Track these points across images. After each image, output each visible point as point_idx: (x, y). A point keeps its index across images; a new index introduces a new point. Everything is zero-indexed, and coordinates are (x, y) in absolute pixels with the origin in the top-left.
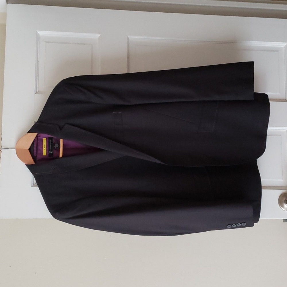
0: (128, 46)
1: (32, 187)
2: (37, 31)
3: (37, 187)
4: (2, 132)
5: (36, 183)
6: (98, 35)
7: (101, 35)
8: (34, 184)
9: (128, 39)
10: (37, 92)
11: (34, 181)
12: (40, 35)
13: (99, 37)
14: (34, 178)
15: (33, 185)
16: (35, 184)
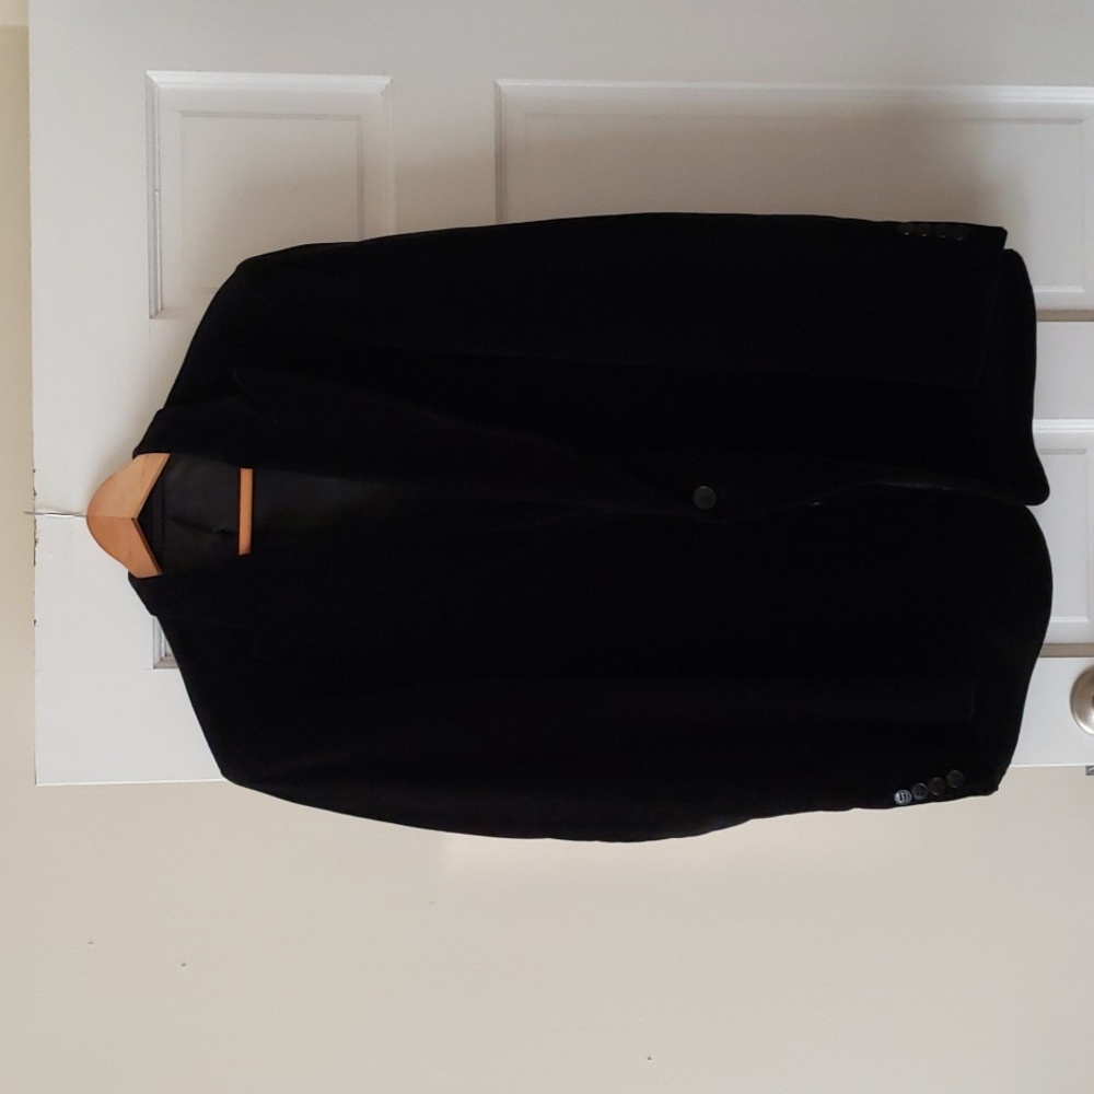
0: (499, 117)
1: (155, 667)
2: (148, 73)
3: (173, 667)
4: (36, 467)
5: (169, 651)
6: (384, 81)
7: (392, 81)
8: (163, 655)
9: (498, 90)
10: (157, 313)
11: (160, 646)
12: (160, 86)
13: (387, 87)
14: (160, 635)
15: (157, 660)
16: (166, 655)
